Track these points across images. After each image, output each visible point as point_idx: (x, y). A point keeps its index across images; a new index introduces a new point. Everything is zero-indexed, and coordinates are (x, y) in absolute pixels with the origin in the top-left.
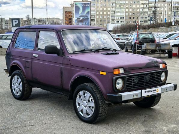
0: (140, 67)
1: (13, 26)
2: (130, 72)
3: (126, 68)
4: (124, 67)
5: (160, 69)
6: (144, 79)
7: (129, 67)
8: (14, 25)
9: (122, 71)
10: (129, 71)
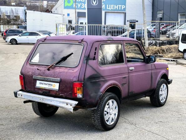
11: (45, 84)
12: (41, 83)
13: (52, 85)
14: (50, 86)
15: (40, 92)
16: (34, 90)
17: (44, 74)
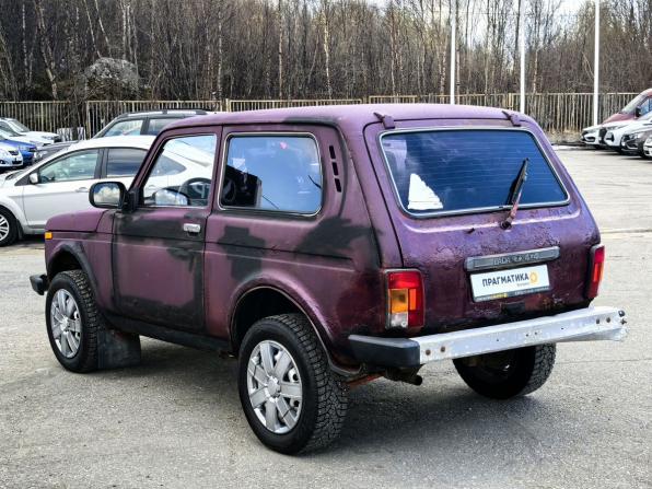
11: (503, 279)
12: (487, 282)
13: (527, 278)
14: (522, 282)
15: (489, 313)
16: (464, 316)
17: (500, 243)
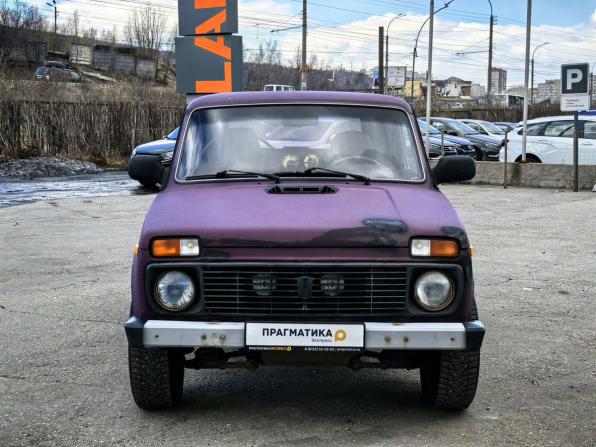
0: (285, 241)
1: (565, 91)
2: (229, 255)
3: (211, 241)
4: (202, 237)
5: (408, 259)
6: (296, 288)
7: (228, 237)
8: (569, 87)
9: (190, 249)
10: (225, 250)
